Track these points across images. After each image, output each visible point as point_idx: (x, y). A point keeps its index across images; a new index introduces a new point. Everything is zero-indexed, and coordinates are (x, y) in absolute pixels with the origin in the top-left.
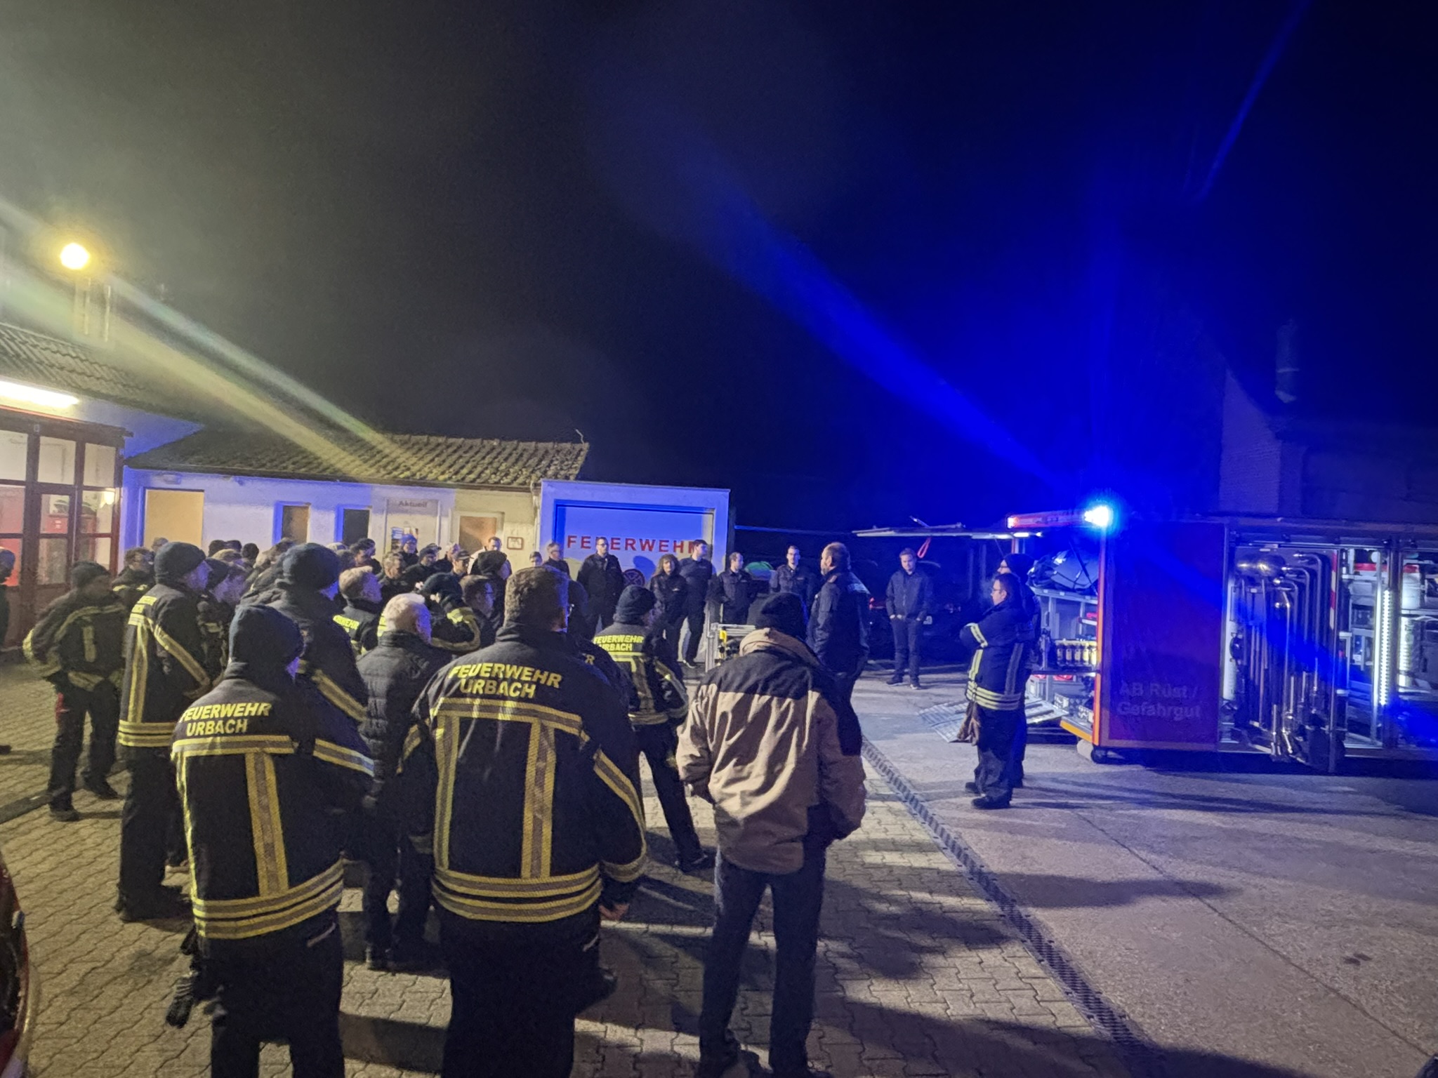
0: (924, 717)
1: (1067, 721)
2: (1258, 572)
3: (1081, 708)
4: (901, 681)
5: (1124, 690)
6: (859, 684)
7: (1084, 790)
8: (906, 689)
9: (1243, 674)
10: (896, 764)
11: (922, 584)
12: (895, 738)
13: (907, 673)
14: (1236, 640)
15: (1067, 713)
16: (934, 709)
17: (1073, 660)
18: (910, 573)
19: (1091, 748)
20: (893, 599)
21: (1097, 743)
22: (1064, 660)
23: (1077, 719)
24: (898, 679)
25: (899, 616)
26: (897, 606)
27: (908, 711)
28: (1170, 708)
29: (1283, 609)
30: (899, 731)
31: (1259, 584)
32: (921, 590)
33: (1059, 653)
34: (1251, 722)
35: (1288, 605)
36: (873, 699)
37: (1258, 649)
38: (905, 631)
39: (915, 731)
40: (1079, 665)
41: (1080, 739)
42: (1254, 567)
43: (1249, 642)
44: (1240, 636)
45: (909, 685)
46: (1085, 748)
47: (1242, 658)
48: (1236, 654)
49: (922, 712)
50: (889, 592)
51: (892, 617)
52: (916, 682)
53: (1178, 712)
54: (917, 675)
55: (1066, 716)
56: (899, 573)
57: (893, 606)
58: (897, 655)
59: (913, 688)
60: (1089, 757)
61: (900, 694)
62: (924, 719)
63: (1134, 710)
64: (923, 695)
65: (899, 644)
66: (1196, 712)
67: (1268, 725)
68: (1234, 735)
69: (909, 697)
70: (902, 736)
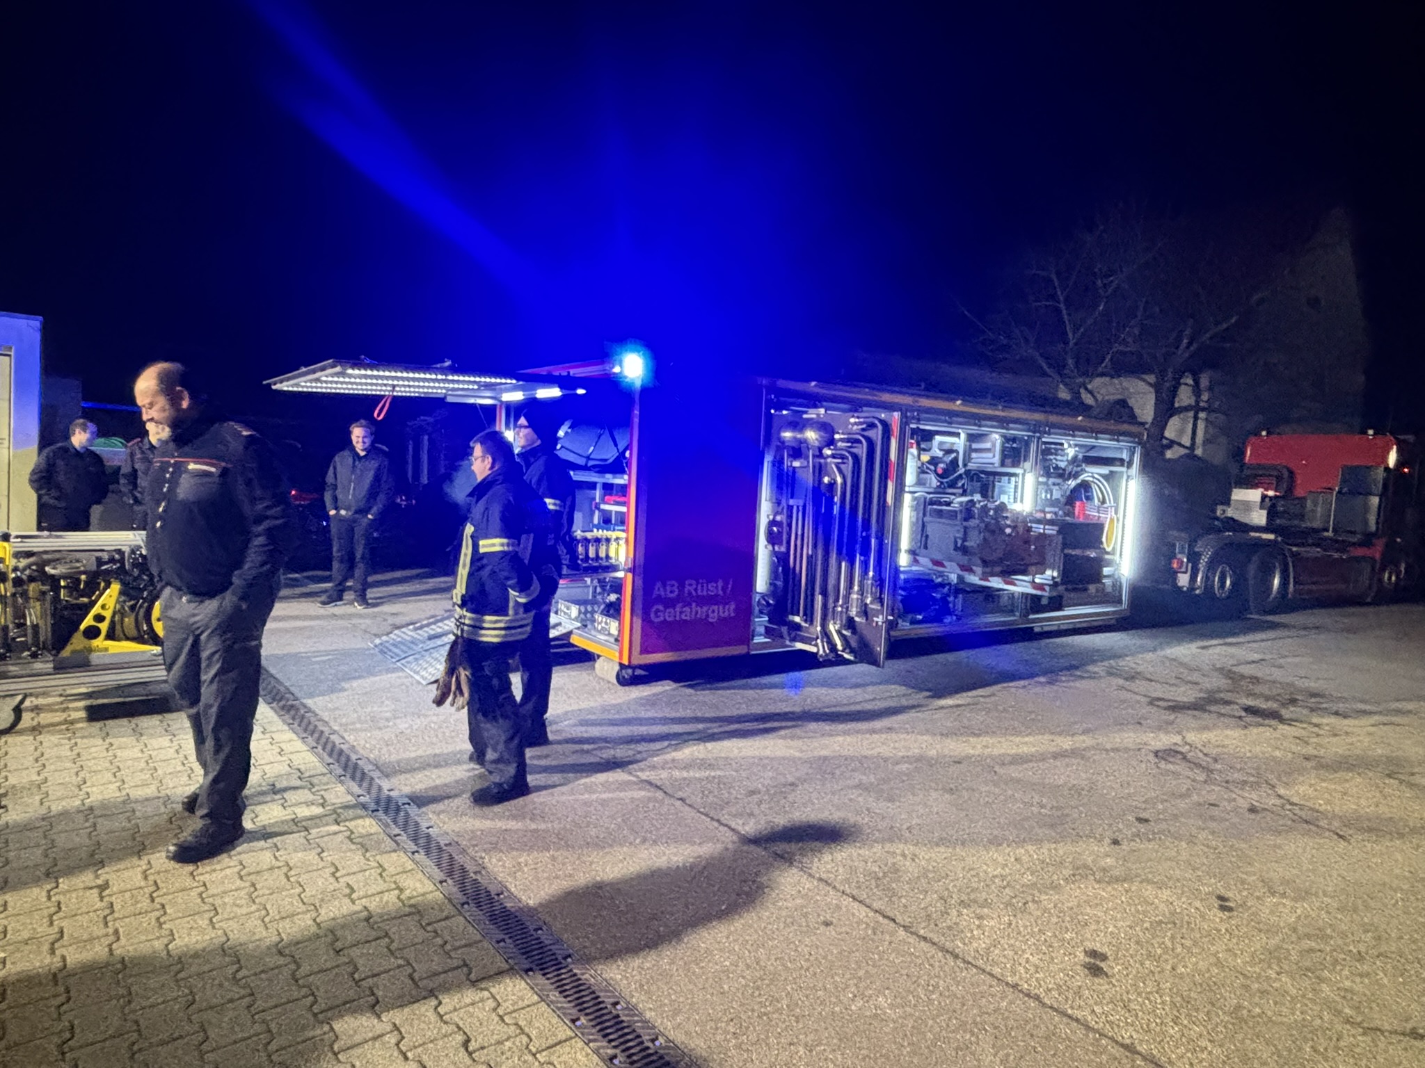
0: (383, 650)
1: (580, 635)
2: (805, 441)
3: (599, 617)
4: (340, 599)
5: (659, 590)
6: (279, 609)
7: (625, 731)
8: (348, 609)
9: (781, 563)
10: (350, 738)
11: (379, 469)
12: (343, 690)
13: (350, 588)
14: (772, 523)
15: (579, 625)
16: (396, 635)
17: (597, 558)
18: (362, 454)
19: (617, 668)
20: (335, 487)
21: (626, 662)
22: (587, 557)
23: (593, 632)
24: (337, 596)
25: (343, 512)
26: (340, 497)
27: (358, 643)
28: (705, 609)
29: (832, 485)
30: (349, 677)
31: (807, 458)
32: (377, 479)
33: (580, 549)
34: (791, 617)
35: (839, 480)
36: (301, 629)
37: (800, 532)
38: (351, 530)
39: (370, 672)
40: (604, 563)
41: (599, 656)
42: (799, 436)
43: (790, 525)
44: (778, 518)
45: (351, 603)
46: (607, 668)
47: (780, 543)
48: (773, 539)
49: (377, 641)
50: (330, 478)
51: (332, 512)
52: (363, 599)
53: (713, 611)
54: (364, 590)
55: (578, 628)
56: (346, 453)
57: (335, 499)
58: (336, 565)
59: (358, 608)
60: (615, 681)
61: (342, 617)
62: (382, 652)
63: (669, 615)
64: (374, 617)
65: (339, 551)
66: (729, 610)
67: (809, 617)
68: (768, 632)
69: (355, 621)
70: (355, 684)
